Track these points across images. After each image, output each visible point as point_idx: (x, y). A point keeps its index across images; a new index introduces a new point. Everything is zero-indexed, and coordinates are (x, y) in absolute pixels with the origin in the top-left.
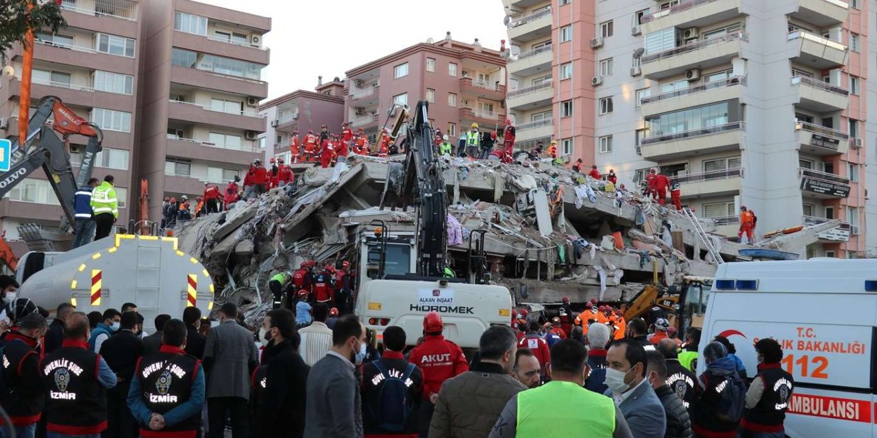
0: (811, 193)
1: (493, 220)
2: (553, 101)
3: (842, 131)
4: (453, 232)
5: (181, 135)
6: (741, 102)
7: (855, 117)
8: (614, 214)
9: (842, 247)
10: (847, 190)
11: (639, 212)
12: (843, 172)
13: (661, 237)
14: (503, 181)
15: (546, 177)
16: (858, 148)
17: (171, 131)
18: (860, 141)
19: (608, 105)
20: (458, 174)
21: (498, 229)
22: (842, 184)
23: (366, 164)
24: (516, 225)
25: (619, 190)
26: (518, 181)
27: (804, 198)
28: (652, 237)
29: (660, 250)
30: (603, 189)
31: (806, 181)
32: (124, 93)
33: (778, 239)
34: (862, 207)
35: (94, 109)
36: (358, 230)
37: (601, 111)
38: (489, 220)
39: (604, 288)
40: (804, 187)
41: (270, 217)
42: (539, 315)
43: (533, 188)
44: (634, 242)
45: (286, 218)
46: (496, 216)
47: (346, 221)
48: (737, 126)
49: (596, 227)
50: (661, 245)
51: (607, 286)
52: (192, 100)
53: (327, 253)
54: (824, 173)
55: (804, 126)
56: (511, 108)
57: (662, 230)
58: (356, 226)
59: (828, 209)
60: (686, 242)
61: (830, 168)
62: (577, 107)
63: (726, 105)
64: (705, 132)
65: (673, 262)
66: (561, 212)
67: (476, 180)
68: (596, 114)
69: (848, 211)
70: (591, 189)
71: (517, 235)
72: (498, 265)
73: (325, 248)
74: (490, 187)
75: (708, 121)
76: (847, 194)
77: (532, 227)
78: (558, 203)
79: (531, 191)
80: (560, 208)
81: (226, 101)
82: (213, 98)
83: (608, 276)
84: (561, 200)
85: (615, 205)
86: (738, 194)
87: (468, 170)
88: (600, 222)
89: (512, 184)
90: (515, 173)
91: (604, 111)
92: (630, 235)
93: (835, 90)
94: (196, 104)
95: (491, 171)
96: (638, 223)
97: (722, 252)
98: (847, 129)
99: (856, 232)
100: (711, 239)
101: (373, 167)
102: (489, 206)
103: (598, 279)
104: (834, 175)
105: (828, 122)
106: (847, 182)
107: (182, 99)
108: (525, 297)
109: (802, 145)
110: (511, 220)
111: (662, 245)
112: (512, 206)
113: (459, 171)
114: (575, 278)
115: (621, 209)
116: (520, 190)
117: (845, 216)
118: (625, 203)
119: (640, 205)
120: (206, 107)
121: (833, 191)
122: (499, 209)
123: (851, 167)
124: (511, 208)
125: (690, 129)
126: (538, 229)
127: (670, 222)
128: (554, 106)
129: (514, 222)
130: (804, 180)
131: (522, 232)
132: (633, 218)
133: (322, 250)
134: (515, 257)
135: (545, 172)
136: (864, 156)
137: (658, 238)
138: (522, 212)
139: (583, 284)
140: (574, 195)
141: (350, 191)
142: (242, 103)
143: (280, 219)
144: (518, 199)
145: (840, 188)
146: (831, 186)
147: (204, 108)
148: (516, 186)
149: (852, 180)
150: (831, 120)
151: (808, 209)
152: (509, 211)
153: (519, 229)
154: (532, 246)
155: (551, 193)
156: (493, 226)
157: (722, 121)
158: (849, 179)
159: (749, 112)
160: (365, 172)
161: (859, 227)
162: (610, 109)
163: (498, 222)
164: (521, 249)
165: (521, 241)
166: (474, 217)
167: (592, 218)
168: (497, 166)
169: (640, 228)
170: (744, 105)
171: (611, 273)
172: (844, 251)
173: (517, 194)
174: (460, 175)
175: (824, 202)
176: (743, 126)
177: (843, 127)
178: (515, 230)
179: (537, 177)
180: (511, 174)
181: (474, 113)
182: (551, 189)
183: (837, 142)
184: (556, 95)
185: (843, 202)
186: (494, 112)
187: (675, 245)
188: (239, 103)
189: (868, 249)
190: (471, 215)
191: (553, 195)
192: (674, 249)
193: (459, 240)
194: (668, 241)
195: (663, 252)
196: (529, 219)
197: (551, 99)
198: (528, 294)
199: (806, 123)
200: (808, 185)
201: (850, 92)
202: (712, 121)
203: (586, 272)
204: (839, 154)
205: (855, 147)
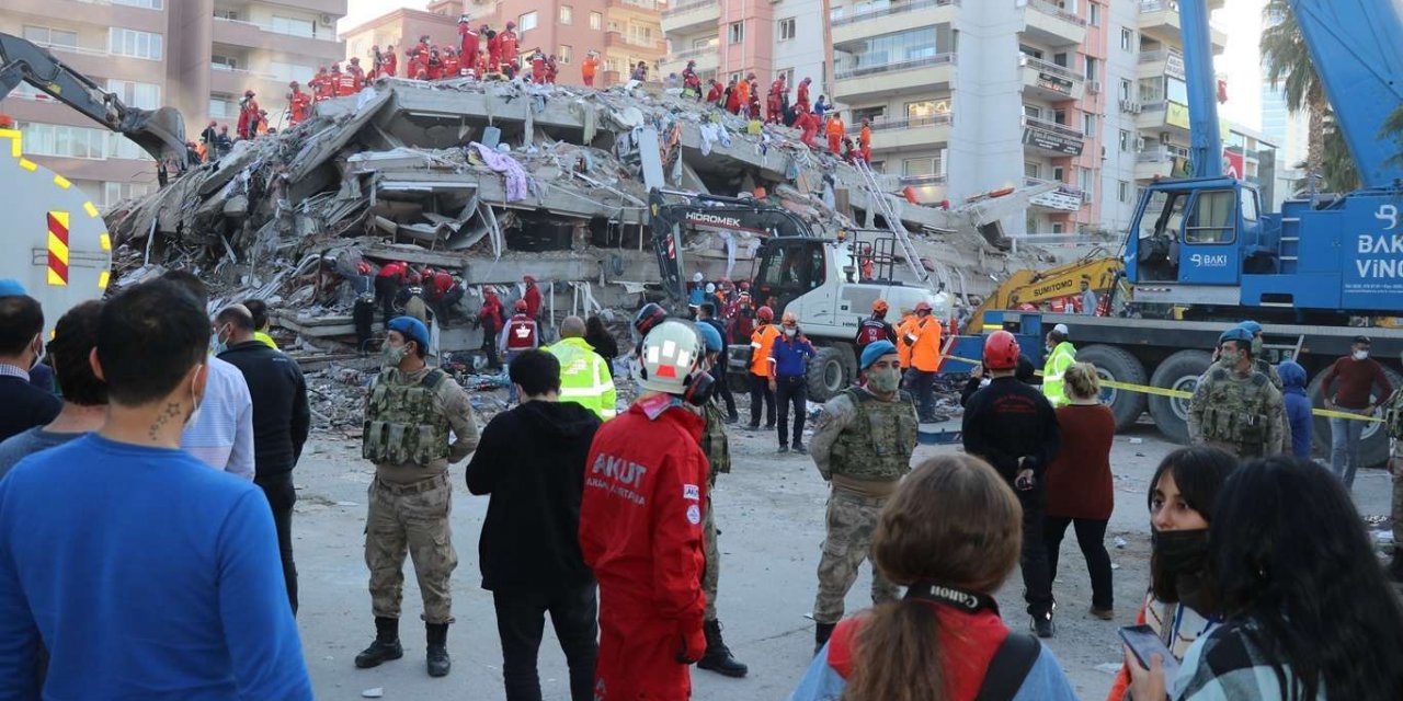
0: (1035, 147)
1: (576, 168)
2: (721, 22)
3: (1077, 71)
4: (514, 183)
5: (232, 63)
6: (953, 27)
7: (1092, 54)
8: (757, 164)
9: (1071, 218)
10: (1080, 146)
11: (790, 163)
12: (1077, 123)
13: (820, 196)
14: (597, 116)
15: (660, 111)
16: (1096, 94)
17: (215, 59)
18: (1097, 84)
19: (789, 28)
20: (532, 104)
21: (584, 180)
22: (1074, 138)
23: (396, 89)
24: (612, 176)
25: (768, 133)
26: (617, 116)
27: (1027, 154)
28: (807, 196)
29: (816, 213)
30: (745, 131)
31: (1030, 133)
32: (151, 7)
33: (984, 203)
34: (1098, 169)
35: (111, 29)
36: (374, 179)
37: (781, 36)
38: (570, 169)
39: (731, 261)
40: (1027, 140)
41: (270, 164)
42: (638, 298)
43: (637, 125)
44: (783, 202)
45: (291, 165)
46: (581, 162)
47: (358, 166)
48: (947, 59)
49: (737, 181)
50: (818, 207)
51: (736, 260)
52: (246, 18)
53: (341, 212)
54: (1054, 124)
55: (1030, 63)
56: (667, 32)
57: (823, 187)
58: (371, 174)
59: (1057, 170)
60: (854, 204)
61: (1060, 118)
62: (749, 31)
63: (934, 30)
64: (908, 66)
65: (833, 230)
66: (677, 158)
67: (558, 114)
68: (774, 41)
69: (1080, 174)
70: (723, 129)
71: (613, 190)
72: (582, 230)
73: (337, 206)
74: (577, 124)
75: (912, 53)
76: (1079, 151)
77: (635, 180)
78: (673, 146)
79: (634, 130)
80: (676, 153)
81: (293, 19)
82: (274, 16)
83: (740, 247)
84: (678, 142)
85: (757, 152)
86: (945, 147)
87: (545, 100)
88: (742, 174)
89: (609, 120)
90: (615, 105)
91: (784, 37)
92: (778, 193)
93: (1071, 18)
94: (251, 23)
95: (581, 101)
96: (789, 177)
97: (905, 218)
98: (1082, 71)
99: (1088, 199)
100: (888, 200)
101: (406, 93)
102: (573, 148)
103: (725, 250)
104: (1065, 127)
105: (1061, 59)
106: (1080, 136)
107: (233, 16)
108: (619, 273)
109: (1027, 86)
110: (604, 168)
111: (820, 206)
112: (610, 152)
113: (532, 100)
114: (693, 249)
115: (765, 158)
116: (622, 129)
117: (1075, 181)
118: (772, 150)
119: (792, 153)
120: (264, 27)
121: (1062, 147)
122: (586, 153)
123: (1087, 117)
124: (606, 153)
125: (891, 61)
126: (643, 182)
127: (834, 176)
128: (721, 29)
129: (609, 172)
130: (1027, 130)
131: (618, 186)
132: (782, 171)
133: (334, 209)
134: (606, 220)
135: (663, 105)
136: (1103, 104)
137: (816, 198)
138: (624, 158)
139: (703, 257)
140: (699, 137)
141: (379, 126)
142: (314, 23)
143: (283, 166)
144: (618, 140)
145: (1072, 143)
146: (1061, 141)
147: (262, 29)
148: (615, 123)
149: (1087, 133)
150: (1064, 55)
151: (1032, 169)
152: (604, 157)
153: (615, 181)
154: (631, 204)
155: (665, 132)
156: (576, 176)
157: (930, 52)
158: (1084, 132)
159: (962, 40)
160: (396, 101)
161: (1092, 193)
162: (792, 34)
163: (584, 171)
164: (613, 209)
165: (616, 197)
166: (549, 164)
167: (728, 170)
168: (590, 95)
169: (791, 183)
170: (956, 31)
171: (743, 243)
172: (1074, 223)
173: (617, 133)
174: (535, 107)
175: (1053, 161)
176: (954, 59)
177: (1078, 66)
178: (609, 182)
179: (646, 111)
180: (610, 107)
181: (625, 39)
182: (664, 127)
183: (1070, 85)
184: (723, 13)
185: (1074, 161)
186: (651, 38)
187: (839, 208)
188: (308, 21)
189: (1102, 221)
190: (544, 162)
191: (667, 135)
192: (837, 213)
193: (523, 194)
194: (829, 202)
195: (822, 216)
196: (632, 170)
197: (716, 20)
198: (622, 268)
199: (1033, 58)
200: (1032, 137)
201: (1089, 21)
202: (917, 53)
203: (709, 241)
204: (1073, 100)
205: (1092, 92)
